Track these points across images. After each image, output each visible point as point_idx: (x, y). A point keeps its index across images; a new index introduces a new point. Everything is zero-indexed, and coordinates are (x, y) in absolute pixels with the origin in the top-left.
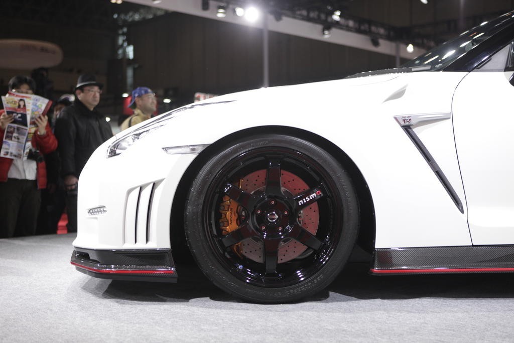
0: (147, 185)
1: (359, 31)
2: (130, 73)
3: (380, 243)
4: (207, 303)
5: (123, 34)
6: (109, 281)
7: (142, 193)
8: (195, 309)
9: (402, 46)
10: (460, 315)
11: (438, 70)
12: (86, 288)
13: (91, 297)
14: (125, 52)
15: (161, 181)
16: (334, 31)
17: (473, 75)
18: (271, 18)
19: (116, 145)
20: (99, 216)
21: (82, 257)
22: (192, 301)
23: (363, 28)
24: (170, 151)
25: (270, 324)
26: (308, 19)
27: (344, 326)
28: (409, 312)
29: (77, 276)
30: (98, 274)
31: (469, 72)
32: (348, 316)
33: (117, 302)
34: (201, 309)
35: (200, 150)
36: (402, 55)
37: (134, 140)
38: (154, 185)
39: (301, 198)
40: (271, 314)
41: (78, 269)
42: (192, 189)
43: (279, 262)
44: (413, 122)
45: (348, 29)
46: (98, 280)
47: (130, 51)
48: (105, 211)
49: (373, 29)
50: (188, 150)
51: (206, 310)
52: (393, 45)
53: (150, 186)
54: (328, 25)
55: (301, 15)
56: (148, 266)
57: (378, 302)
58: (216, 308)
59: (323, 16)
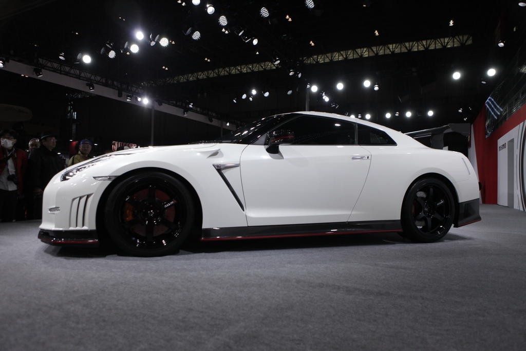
0: (83, 196)
1: (202, 113)
2: (74, 127)
3: (205, 225)
4: (116, 258)
5: (71, 105)
6: (60, 247)
7: (81, 200)
8: (109, 261)
9: (224, 123)
10: (240, 259)
11: (234, 143)
12: (46, 251)
13: (50, 257)
14: (72, 115)
15: (92, 194)
16: (190, 112)
17: (250, 146)
18: (156, 104)
19: (67, 174)
20: (56, 212)
21: (45, 235)
22: (107, 257)
23: (204, 112)
24: (97, 179)
25: (148, 267)
26: (176, 106)
27: (185, 267)
28: (217, 259)
29: (41, 245)
30: (54, 244)
31: (249, 144)
32: (188, 261)
33: (65, 258)
34: (113, 261)
35: (113, 179)
36: (224, 127)
37: (76, 171)
38: (88, 196)
39: (166, 204)
40: (149, 262)
41: (42, 241)
42: (109, 199)
43: (154, 235)
44: (222, 167)
45: (197, 112)
46: (53, 247)
47: (75, 114)
48: (59, 210)
49: (210, 113)
50: (107, 178)
51: (115, 261)
52: (220, 122)
53: (85, 197)
54: (187, 110)
55: (172, 103)
56: (83, 239)
57: (203, 254)
58: (120, 260)
59: (184, 105)
